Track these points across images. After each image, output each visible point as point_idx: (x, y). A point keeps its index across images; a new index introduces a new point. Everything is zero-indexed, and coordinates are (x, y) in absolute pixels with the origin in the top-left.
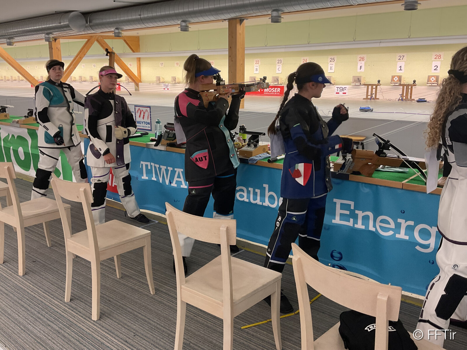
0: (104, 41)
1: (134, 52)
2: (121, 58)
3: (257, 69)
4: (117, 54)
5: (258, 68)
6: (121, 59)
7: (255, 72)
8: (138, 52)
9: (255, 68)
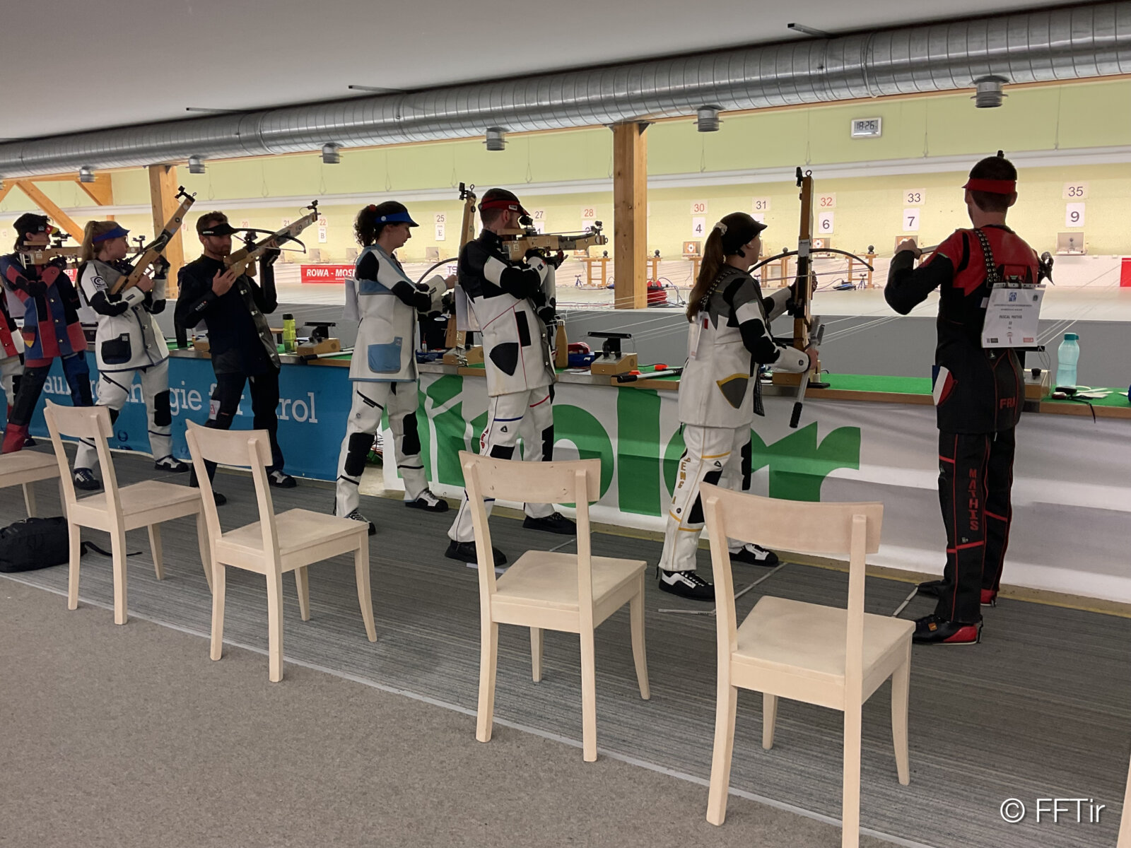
0: (32, 184)
1: (100, 204)
2: (70, 217)
3: (323, 236)
4: (63, 210)
5: (324, 232)
6: (70, 220)
7: (321, 240)
8: (108, 204)
9: (320, 232)
